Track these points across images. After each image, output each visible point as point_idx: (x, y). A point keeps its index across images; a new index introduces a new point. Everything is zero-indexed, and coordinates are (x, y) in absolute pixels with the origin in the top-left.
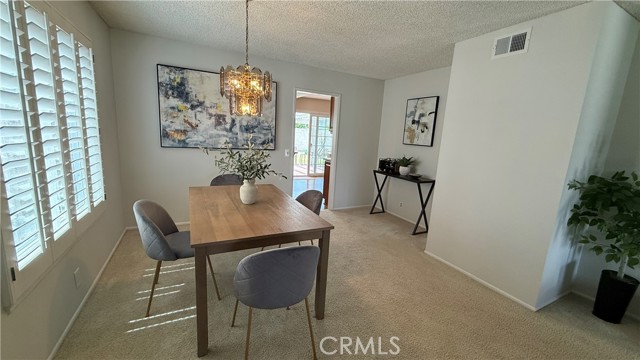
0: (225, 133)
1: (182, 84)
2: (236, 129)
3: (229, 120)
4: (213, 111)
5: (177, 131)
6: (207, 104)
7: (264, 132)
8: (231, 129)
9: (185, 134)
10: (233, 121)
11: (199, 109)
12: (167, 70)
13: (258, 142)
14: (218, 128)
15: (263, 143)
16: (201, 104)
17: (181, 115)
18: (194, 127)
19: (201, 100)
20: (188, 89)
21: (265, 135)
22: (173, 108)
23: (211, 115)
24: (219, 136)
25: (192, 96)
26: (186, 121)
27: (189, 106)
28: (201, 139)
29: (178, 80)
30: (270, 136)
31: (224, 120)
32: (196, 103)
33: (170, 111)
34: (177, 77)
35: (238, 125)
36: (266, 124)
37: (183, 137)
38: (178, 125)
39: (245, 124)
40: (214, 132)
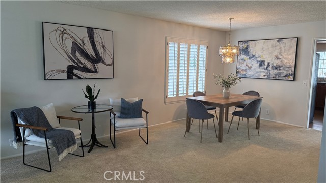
0: (264, 70)
1: (247, 48)
2: (270, 68)
3: (266, 63)
4: (259, 59)
5: (243, 70)
6: (257, 56)
7: (287, 69)
8: (267, 68)
9: (246, 71)
10: (269, 63)
11: (253, 59)
12: (242, 43)
13: (282, 75)
14: (261, 68)
15: (286, 76)
16: (254, 56)
17: (245, 62)
18: (250, 68)
19: (254, 54)
20: (249, 50)
21: (287, 71)
22: (242, 59)
23: (258, 61)
24: (261, 72)
25: (250, 53)
26: (247, 65)
27: (248, 58)
28: (252, 74)
29: (246, 47)
30: (290, 72)
31: (264, 63)
32: (251, 56)
33: (241, 61)
34: (245, 45)
35: (271, 66)
36: (289, 64)
37: (245, 73)
38: (243, 67)
39: (275, 65)
40: (259, 70)
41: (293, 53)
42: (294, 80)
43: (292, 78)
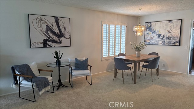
0: (161, 40)
1: (150, 27)
2: (165, 38)
3: (162, 36)
4: (158, 33)
5: (148, 40)
6: (156, 31)
7: (175, 39)
8: (163, 38)
9: (150, 41)
10: (164, 36)
11: (154, 33)
12: (147, 24)
13: (172, 43)
14: (159, 38)
15: (174, 43)
16: (155, 31)
17: (149, 35)
18: (152, 38)
19: (155, 30)
20: (152, 28)
21: (175, 40)
22: (148, 34)
23: (157, 34)
24: (159, 41)
25: (152, 30)
26: (150, 37)
27: (151, 32)
28: (154, 42)
30: (177, 40)
31: (161, 36)
32: (153, 31)
33: (147, 34)
34: (149, 25)
35: (165, 37)
36: (176, 36)
37: (149, 42)
38: (148, 38)
39: (168, 36)
40: (158, 40)
41: (178, 29)
42: (179, 45)
43: (178, 44)
